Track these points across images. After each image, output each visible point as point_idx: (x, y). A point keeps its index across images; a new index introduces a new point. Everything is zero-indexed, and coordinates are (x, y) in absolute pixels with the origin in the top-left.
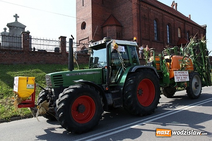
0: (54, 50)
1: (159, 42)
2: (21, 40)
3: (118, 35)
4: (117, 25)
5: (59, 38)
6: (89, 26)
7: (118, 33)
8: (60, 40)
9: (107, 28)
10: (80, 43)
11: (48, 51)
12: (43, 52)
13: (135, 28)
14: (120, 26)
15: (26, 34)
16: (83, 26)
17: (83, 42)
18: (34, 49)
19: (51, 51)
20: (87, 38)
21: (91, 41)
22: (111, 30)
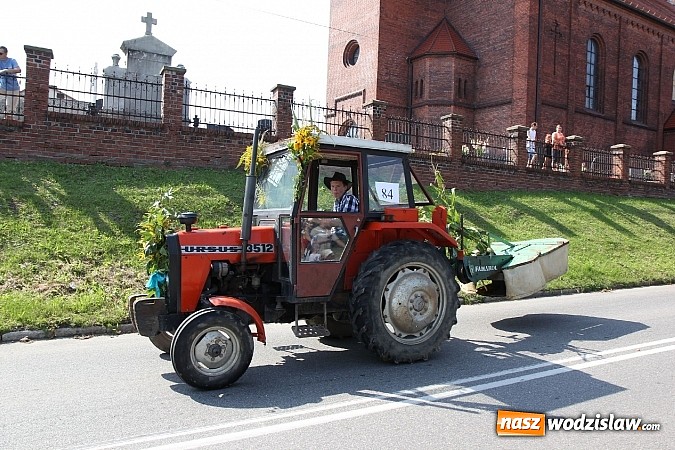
0: (255, 126)
1: (599, 117)
2: (158, 92)
3: (463, 87)
4: (459, 55)
5: (274, 91)
6: (369, 56)
8: (276, 98)
9: (428, 63)
10: (335, 110)
11: (236, 130)
12: (223, 133)
13: (521, 64)
14: (471, 58)
15: (174, 74)
16: (351, 54)
17: (347, 105)
18: (196, 120)
19: (245, 131)
20: (360, 94)
21: (374, 104)
22: (438, 71)
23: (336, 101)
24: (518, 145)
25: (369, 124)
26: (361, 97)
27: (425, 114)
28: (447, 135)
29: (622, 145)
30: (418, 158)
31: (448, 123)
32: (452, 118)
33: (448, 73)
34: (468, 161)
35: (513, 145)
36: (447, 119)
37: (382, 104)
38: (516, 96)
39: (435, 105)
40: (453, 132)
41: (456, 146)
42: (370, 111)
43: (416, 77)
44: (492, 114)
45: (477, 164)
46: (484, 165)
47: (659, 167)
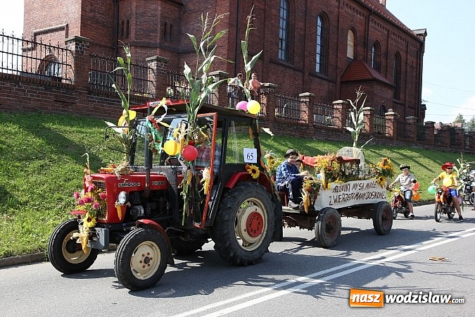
3: (169, 31)
7: (169, 26)
14: (177, 3)
17: (46, 39)
20: (61, 29)
21: (76, 40)
22: (144, 13)
23: (36, 34)
25: (71, 61)
26: (64, 33)
28: (151, 77)
29: (307, 94)
31: (153, 65)
32: (157, 60)
33: (154, 16)
36: (152, 61)
37: (85, 41)
38: (218, 43)
39: (141, 47)
40: (159, 73)
41: (161, 87)
42: (72, 47)
43: (122, 18)
47: (337, 114)
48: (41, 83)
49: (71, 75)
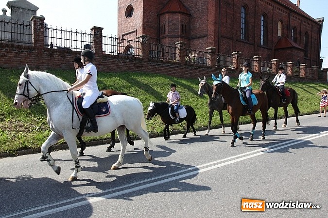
0: (83, 48)
2: (30, 29)
3: (184, 28)
4: (182, 13)
5: (92, 30)
6: (138, 13)
7: (184, 26)
8: (93, 33)
9: (167, 17)
10: (123, 39)
11: (73, 50)
12: (67, 51)
13: (212, 17)
14: (188, 14)
15: (39, 20)
16: (129, 12)
17: (129, 37)
19: (78, 50)
20: (134, 32)
21: (142, 36)
22: (172, 21)
23: (123, 36)
24: (212, 57)
25: (140, 46)
27: (166, 41)
28: (178, 52)
30: (165, 63)
31: (179, 46)
32: (180, 43)
33: (177, 21)
34: (188, 64)
35: (209, 56)
36: (178, 44)
37: (146, 36)
38: (209, 33)
39: (171, 37)
40: (181, 50)
41: (182, 57)
42: (141, 40)
43: (162, 24)
44: (199, 42)
45: (193, 65)
46: (196, 66)
47: (274, 66)
48: (128, 58)
49: (141, 54)
